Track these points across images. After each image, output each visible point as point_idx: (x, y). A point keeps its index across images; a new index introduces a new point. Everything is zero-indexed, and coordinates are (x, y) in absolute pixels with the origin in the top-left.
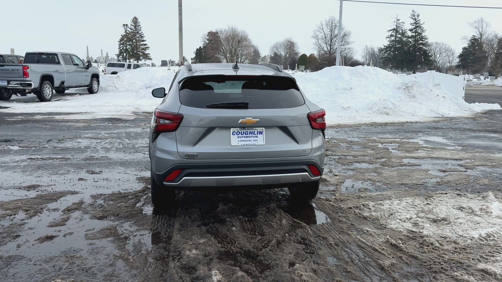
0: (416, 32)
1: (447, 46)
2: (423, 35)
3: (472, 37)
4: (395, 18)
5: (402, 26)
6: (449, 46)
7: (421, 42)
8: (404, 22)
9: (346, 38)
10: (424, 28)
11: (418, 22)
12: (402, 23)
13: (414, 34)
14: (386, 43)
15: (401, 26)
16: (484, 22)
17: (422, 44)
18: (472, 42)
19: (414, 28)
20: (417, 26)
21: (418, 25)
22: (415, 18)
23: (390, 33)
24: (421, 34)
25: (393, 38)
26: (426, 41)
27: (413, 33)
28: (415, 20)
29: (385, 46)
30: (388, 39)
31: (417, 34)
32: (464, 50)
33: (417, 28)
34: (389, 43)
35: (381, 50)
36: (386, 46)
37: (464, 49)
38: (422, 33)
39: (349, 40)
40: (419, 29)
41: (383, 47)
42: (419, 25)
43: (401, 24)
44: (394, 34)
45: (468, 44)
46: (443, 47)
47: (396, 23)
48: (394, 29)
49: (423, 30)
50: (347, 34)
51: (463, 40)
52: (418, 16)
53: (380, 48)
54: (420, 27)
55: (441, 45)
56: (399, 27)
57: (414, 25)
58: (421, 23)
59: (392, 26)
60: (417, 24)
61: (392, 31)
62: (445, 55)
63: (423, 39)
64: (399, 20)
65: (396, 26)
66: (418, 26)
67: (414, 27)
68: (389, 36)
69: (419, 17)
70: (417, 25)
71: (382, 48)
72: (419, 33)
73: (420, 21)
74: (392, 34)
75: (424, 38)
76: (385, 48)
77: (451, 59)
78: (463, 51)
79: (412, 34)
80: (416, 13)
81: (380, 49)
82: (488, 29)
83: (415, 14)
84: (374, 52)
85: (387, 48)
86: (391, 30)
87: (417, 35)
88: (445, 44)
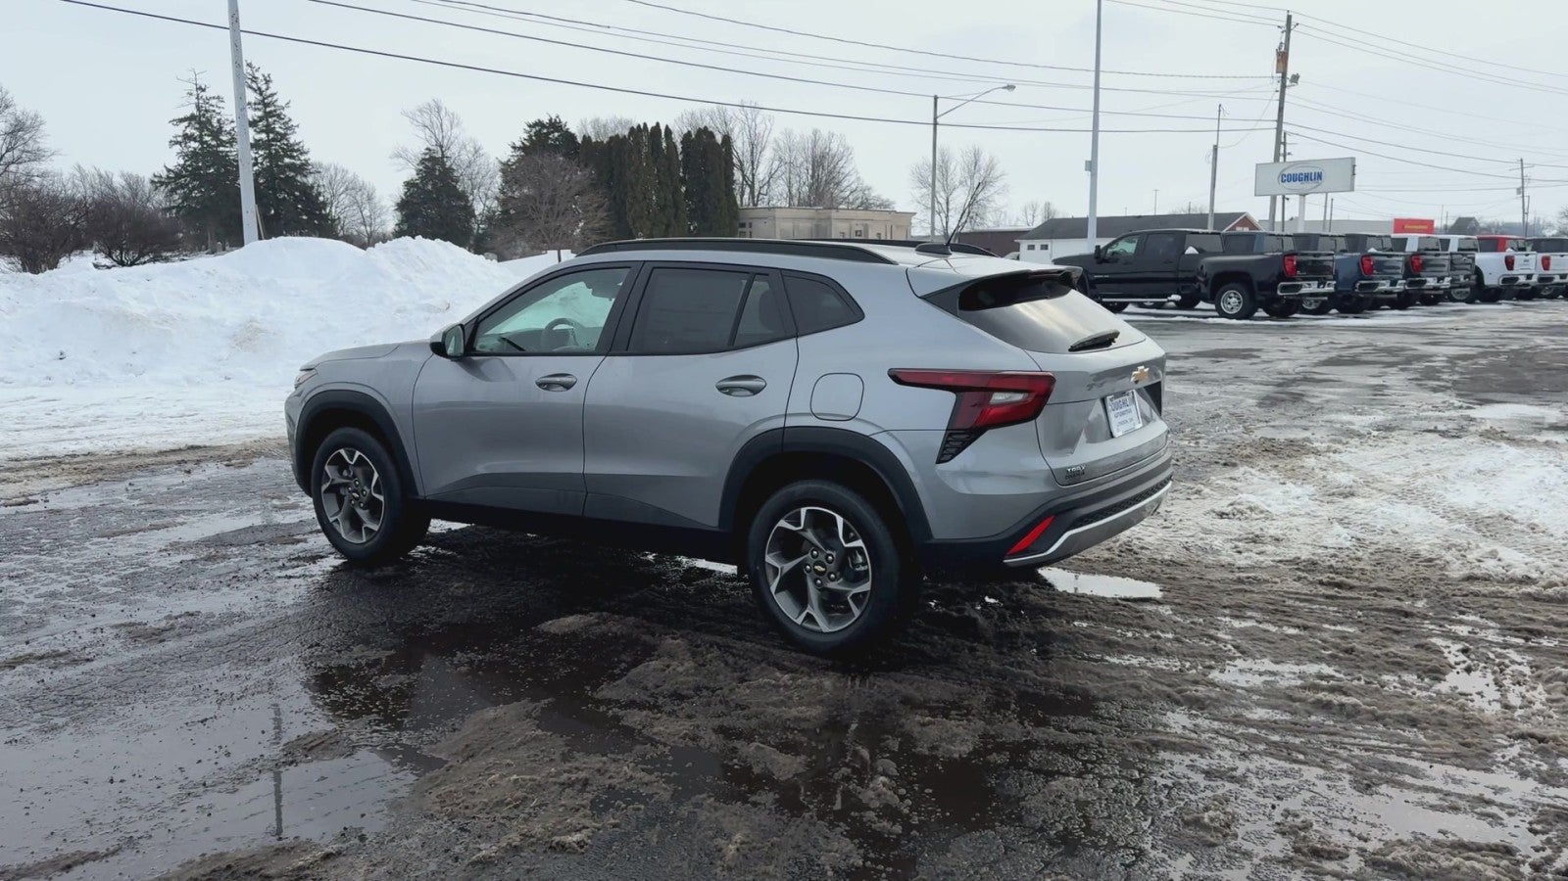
0: (268, 130)
1: (350, 175)
2: (292, 141)
3: (426, 154)
4: (189, 81)
5: (218, 110)
6: (355, 177)
7: (287, 160)
8: (221, 95)
9: (27, 136)
10: (290, 120)
11: (270, 99)
12: (214, 98)
13: (263, 136)
14: (173, 159)
15: (211, 108)
16: (443, 113)
17: (291, 167)
18: (426, 167)
19: (261, 119)
20: (268, 115)
21: (272, 108)
22: (259, 89)
23: (180, 129)
24: (284, 136)
25: (194, 145)
26: (302, 158)
27: (259, 133)
28: (261, 94)
29: (169, 170)
30: (178, 148)
31: (271, 136)
32: (409, 190)
33: (271, 117)
34: (182, 162)
35: (159, 182)
36: (173, 168)
37: (409, 184)
38: (286, 134)
39: (42, 146)
40: (275, 121)
41: (164, 174)
42: (275, 111)
43: (213, 102)
44: (193, 131)
45: (419, 172)
46: (338, 178)
47: (193, 100)
48: (191, 118)
49: (290, 124)
50: (28, 123)
51: (396, 160)
52: (267, 82)
53: (155, 176)
54: (279, 116)
55: (332, 172)
56: (207, 111)
57: (259, 110)
58: (278, 103)
59: (183, 106)
60: (266, 105)
61: (186, 124)
62: (347, 202)
63: (295, 154)
64: (204, 90)
65: (198, 108)
66: (270, 112)
67: (260, 113)
68: (180, 139)
69: (271, 85)
70: (268, 109)
71: (161, 177)
72: (278, 133)
73: (275, 97)
74: (189, 131)
75: (296, 151)
76: (172, 175)
77: (366, 213)
78: (406, 193)
79: (258, 137)
80: (261, 71)
81: (156, 180)
82: (456, 131)
83: (256, 75)
84: (114, 190)
85: (178, 175)
86: (181, 120)
87: (274, 140)
88: (343, 171)
